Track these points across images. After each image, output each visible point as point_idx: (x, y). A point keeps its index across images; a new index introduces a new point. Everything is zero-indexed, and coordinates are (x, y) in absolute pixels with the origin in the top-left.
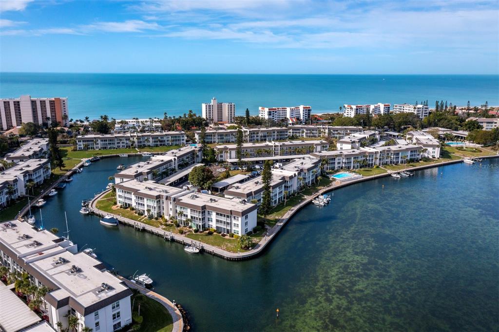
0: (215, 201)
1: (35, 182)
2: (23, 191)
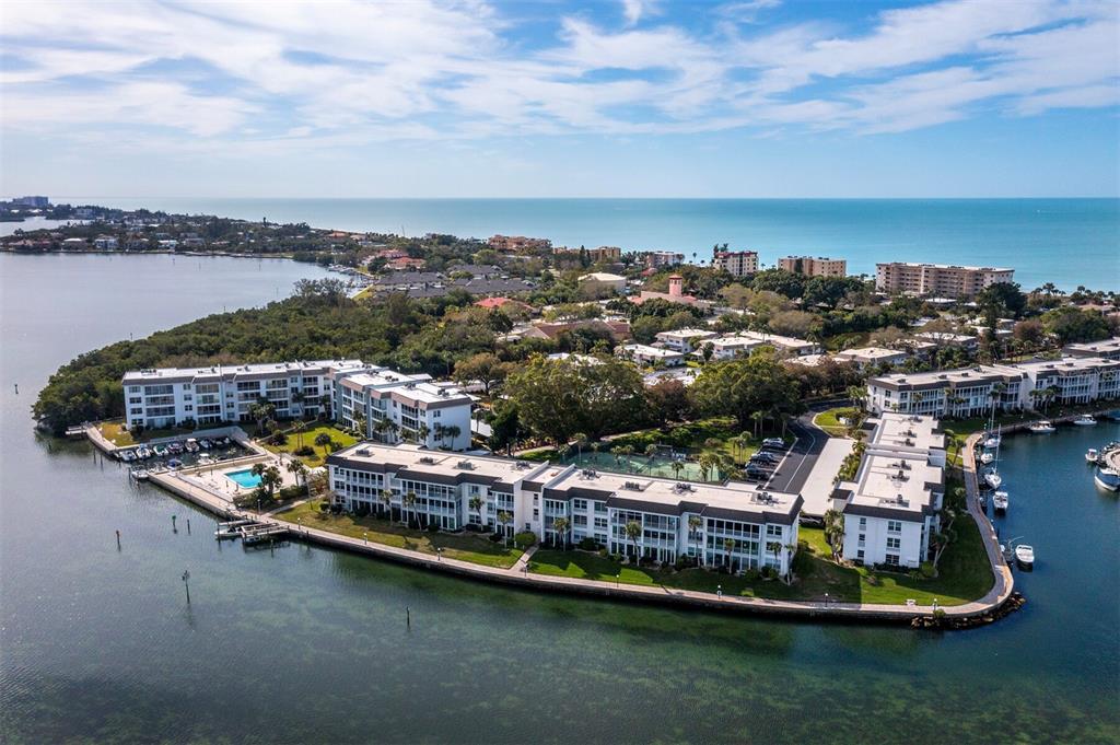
1: (1066, 395)
2: (1032, 403)
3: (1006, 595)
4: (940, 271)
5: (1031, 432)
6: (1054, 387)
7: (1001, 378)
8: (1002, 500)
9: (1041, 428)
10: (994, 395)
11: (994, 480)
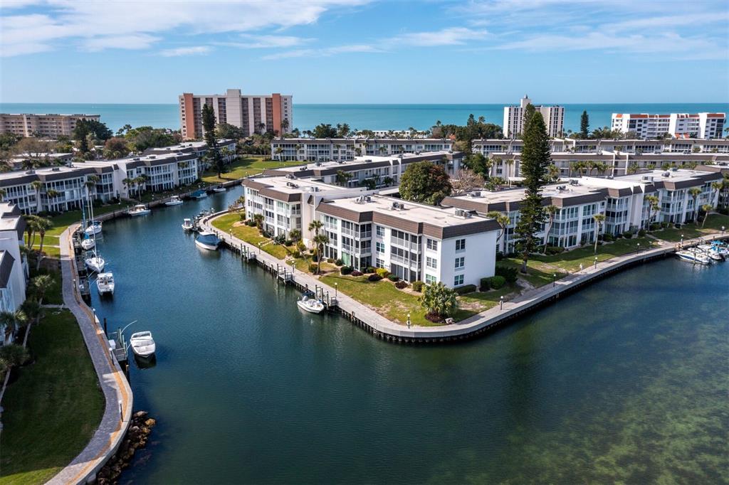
0: (402, 207)
1: (155, 183)
2: (126, 191)
3: (124, 425)
4: (40, 118)
5: (130, 216)
6: (143, 176)
7: (93, 170)
8: (106, 281)
9: (138, 211)
10: (90, 185)
11: (96, 263)
